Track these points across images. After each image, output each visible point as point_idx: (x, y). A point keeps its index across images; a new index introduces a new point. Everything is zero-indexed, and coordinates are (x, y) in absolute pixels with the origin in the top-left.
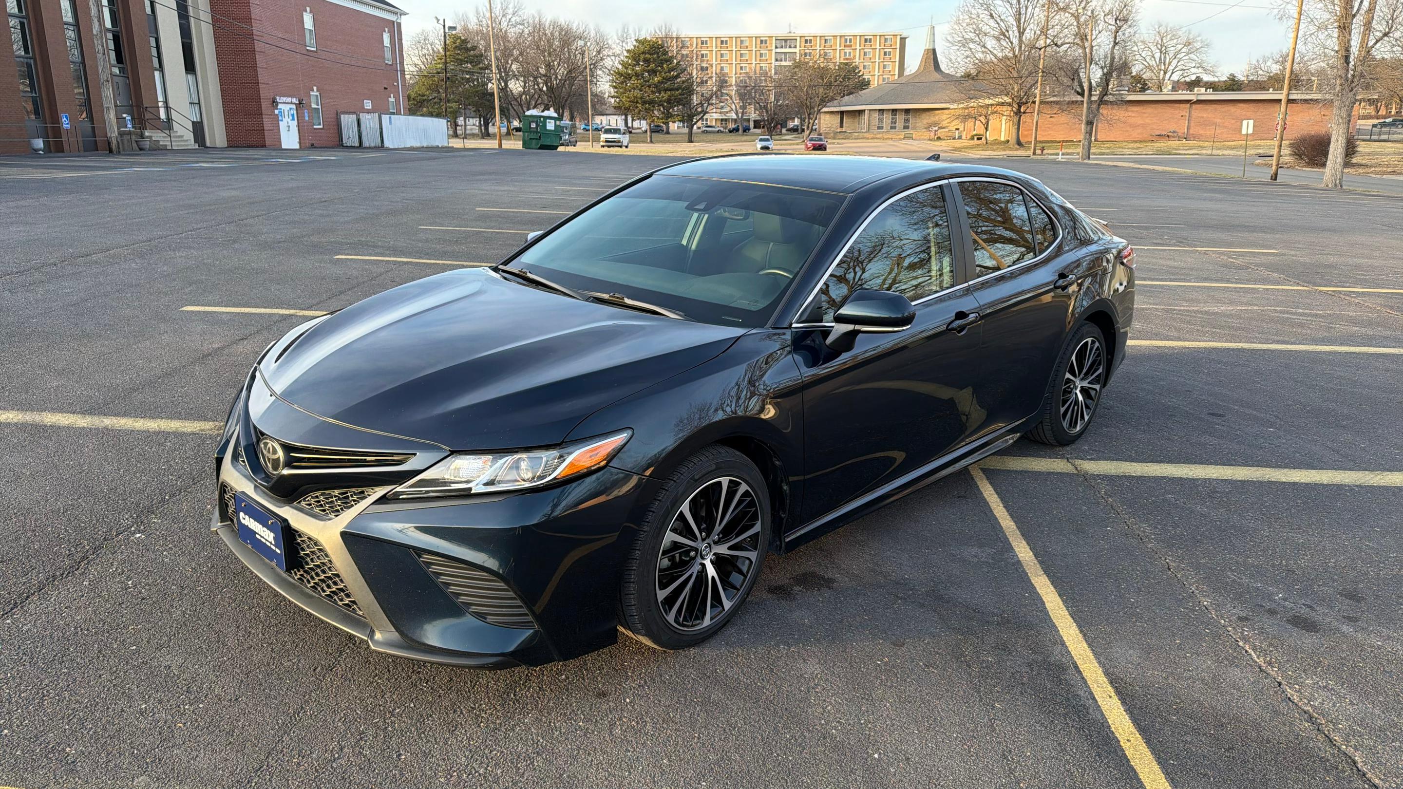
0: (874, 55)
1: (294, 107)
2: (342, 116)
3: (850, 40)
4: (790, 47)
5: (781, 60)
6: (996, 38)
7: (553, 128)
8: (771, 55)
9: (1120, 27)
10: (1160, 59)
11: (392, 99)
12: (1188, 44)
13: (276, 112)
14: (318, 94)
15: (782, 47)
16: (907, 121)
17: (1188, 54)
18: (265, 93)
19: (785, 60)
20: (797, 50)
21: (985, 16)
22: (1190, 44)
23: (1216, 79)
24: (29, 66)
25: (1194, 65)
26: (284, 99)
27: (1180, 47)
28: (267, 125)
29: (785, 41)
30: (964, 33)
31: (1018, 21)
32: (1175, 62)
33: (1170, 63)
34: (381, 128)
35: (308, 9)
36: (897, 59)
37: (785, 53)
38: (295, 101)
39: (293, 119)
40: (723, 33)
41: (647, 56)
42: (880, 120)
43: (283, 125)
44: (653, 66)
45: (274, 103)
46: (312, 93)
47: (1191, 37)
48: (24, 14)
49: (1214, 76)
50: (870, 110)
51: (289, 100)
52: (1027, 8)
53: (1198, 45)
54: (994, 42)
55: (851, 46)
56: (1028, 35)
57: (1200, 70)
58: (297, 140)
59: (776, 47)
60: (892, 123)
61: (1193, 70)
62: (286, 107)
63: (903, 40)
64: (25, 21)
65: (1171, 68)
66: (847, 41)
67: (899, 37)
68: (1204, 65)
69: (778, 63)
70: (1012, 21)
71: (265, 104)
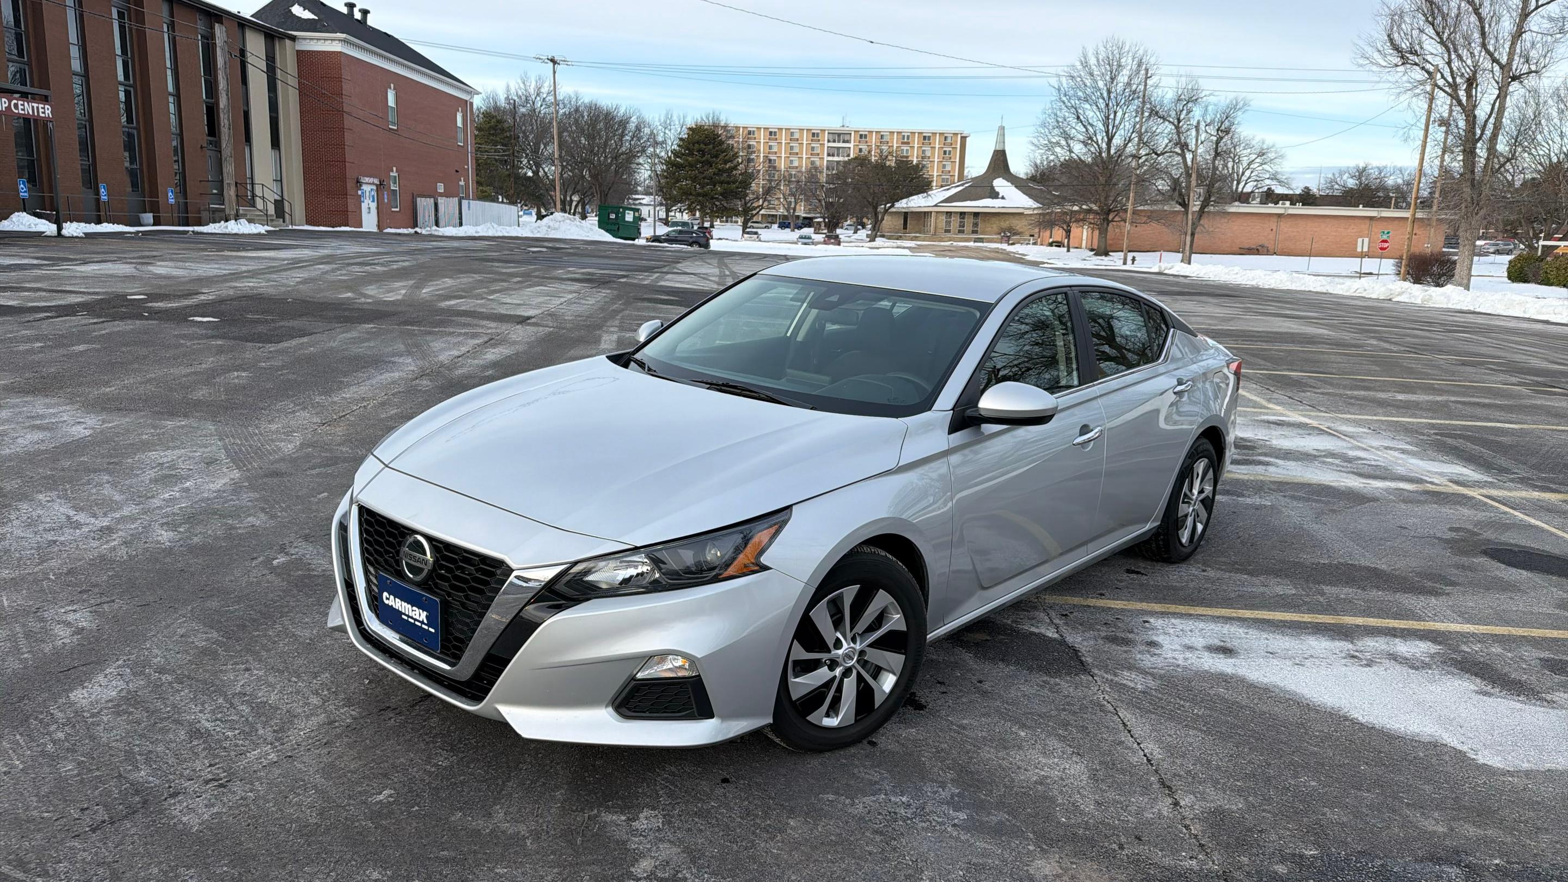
0: (933, 154)
1: (374, 187)
2: (418, 199)
3: (908, 137)
4: (844, 142)
5: (833, 155)
6: (1083, 142)
7: (631, 220)
8: (823, 150)
9: (1222, 138)
10: (1233, 168)
11: (462, 183)
12: (1261, 154)
13: (360, 192)
14: (396, 174)
15: (834, 141)
16: (976, 225)
17: (1262, 164)
18: (351, 173)
19: (838, 155)
20: (851, 145)
21: (1073, 121)
22: (1263, 154)
23: (1291, 192)
24: (130, 135)
25: (1267, 176)
26: (367, 180)
27: (1253, 157)
28: (351, 207)
29: (838, 136)
30: (1050, 137)
31: (1106, 125)
32: (1247, 173)
33: (1243, 173)
34: (460, 213)
35: (392, 86)
36: (958, 160)
37: (838, 148)
38: (376, 181)
39: (373, 201)
40: (773, 124)
41: (702, 146)
42: (948, 223)
43: (364, 206)
44: (707, 157)
45: (359, 183)
46: (392, 174)
47: (1265, 147)
48: (131, 82)
49: (1289, 188)
50: (937, 212)
51: (371, 180)
52: (1115, 113)
53: (1272, 155)
54: (1081, 146)
55: (908, 143)
56: (1117, 141)
57: (1275, 182)
58: (376, 222)
59: (829, 141)
60: (960, 226)
61: (1268, 182)
62: (368, 189)
63: (964, 139)
64: (132, 90)
65: (1244, 178)
66: (906, 139)
67: (959, 136)
68: (1279, 177)
69: (831, 158)
70: (1100, 126)
71: (350, 185)
